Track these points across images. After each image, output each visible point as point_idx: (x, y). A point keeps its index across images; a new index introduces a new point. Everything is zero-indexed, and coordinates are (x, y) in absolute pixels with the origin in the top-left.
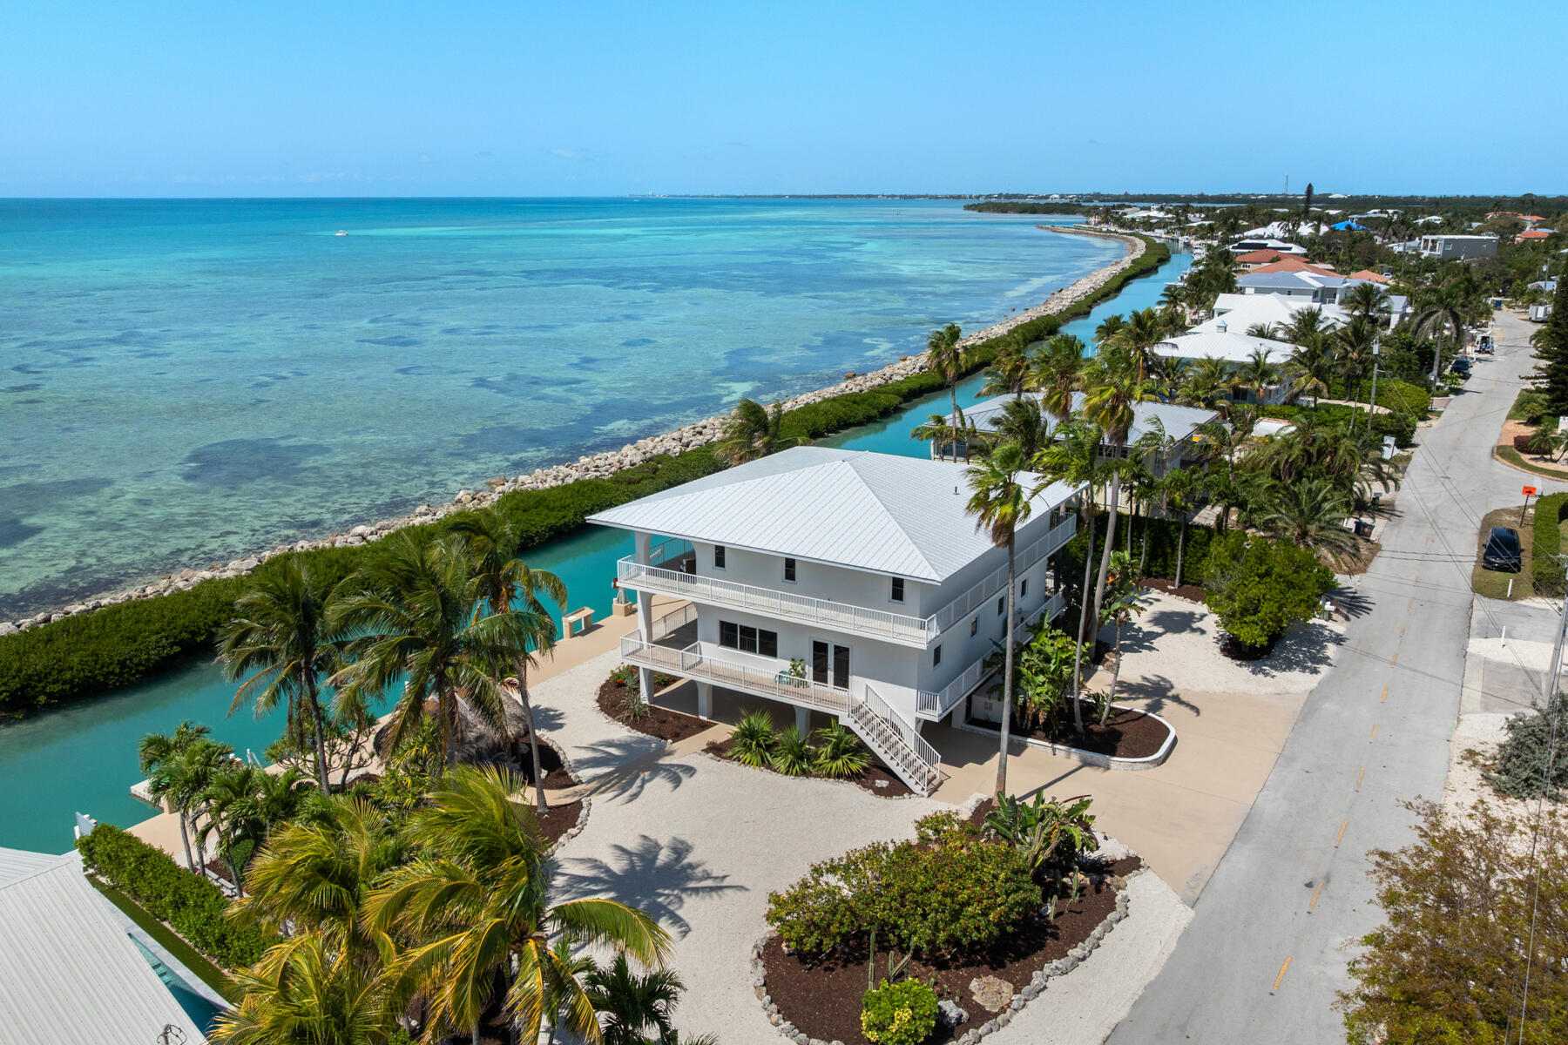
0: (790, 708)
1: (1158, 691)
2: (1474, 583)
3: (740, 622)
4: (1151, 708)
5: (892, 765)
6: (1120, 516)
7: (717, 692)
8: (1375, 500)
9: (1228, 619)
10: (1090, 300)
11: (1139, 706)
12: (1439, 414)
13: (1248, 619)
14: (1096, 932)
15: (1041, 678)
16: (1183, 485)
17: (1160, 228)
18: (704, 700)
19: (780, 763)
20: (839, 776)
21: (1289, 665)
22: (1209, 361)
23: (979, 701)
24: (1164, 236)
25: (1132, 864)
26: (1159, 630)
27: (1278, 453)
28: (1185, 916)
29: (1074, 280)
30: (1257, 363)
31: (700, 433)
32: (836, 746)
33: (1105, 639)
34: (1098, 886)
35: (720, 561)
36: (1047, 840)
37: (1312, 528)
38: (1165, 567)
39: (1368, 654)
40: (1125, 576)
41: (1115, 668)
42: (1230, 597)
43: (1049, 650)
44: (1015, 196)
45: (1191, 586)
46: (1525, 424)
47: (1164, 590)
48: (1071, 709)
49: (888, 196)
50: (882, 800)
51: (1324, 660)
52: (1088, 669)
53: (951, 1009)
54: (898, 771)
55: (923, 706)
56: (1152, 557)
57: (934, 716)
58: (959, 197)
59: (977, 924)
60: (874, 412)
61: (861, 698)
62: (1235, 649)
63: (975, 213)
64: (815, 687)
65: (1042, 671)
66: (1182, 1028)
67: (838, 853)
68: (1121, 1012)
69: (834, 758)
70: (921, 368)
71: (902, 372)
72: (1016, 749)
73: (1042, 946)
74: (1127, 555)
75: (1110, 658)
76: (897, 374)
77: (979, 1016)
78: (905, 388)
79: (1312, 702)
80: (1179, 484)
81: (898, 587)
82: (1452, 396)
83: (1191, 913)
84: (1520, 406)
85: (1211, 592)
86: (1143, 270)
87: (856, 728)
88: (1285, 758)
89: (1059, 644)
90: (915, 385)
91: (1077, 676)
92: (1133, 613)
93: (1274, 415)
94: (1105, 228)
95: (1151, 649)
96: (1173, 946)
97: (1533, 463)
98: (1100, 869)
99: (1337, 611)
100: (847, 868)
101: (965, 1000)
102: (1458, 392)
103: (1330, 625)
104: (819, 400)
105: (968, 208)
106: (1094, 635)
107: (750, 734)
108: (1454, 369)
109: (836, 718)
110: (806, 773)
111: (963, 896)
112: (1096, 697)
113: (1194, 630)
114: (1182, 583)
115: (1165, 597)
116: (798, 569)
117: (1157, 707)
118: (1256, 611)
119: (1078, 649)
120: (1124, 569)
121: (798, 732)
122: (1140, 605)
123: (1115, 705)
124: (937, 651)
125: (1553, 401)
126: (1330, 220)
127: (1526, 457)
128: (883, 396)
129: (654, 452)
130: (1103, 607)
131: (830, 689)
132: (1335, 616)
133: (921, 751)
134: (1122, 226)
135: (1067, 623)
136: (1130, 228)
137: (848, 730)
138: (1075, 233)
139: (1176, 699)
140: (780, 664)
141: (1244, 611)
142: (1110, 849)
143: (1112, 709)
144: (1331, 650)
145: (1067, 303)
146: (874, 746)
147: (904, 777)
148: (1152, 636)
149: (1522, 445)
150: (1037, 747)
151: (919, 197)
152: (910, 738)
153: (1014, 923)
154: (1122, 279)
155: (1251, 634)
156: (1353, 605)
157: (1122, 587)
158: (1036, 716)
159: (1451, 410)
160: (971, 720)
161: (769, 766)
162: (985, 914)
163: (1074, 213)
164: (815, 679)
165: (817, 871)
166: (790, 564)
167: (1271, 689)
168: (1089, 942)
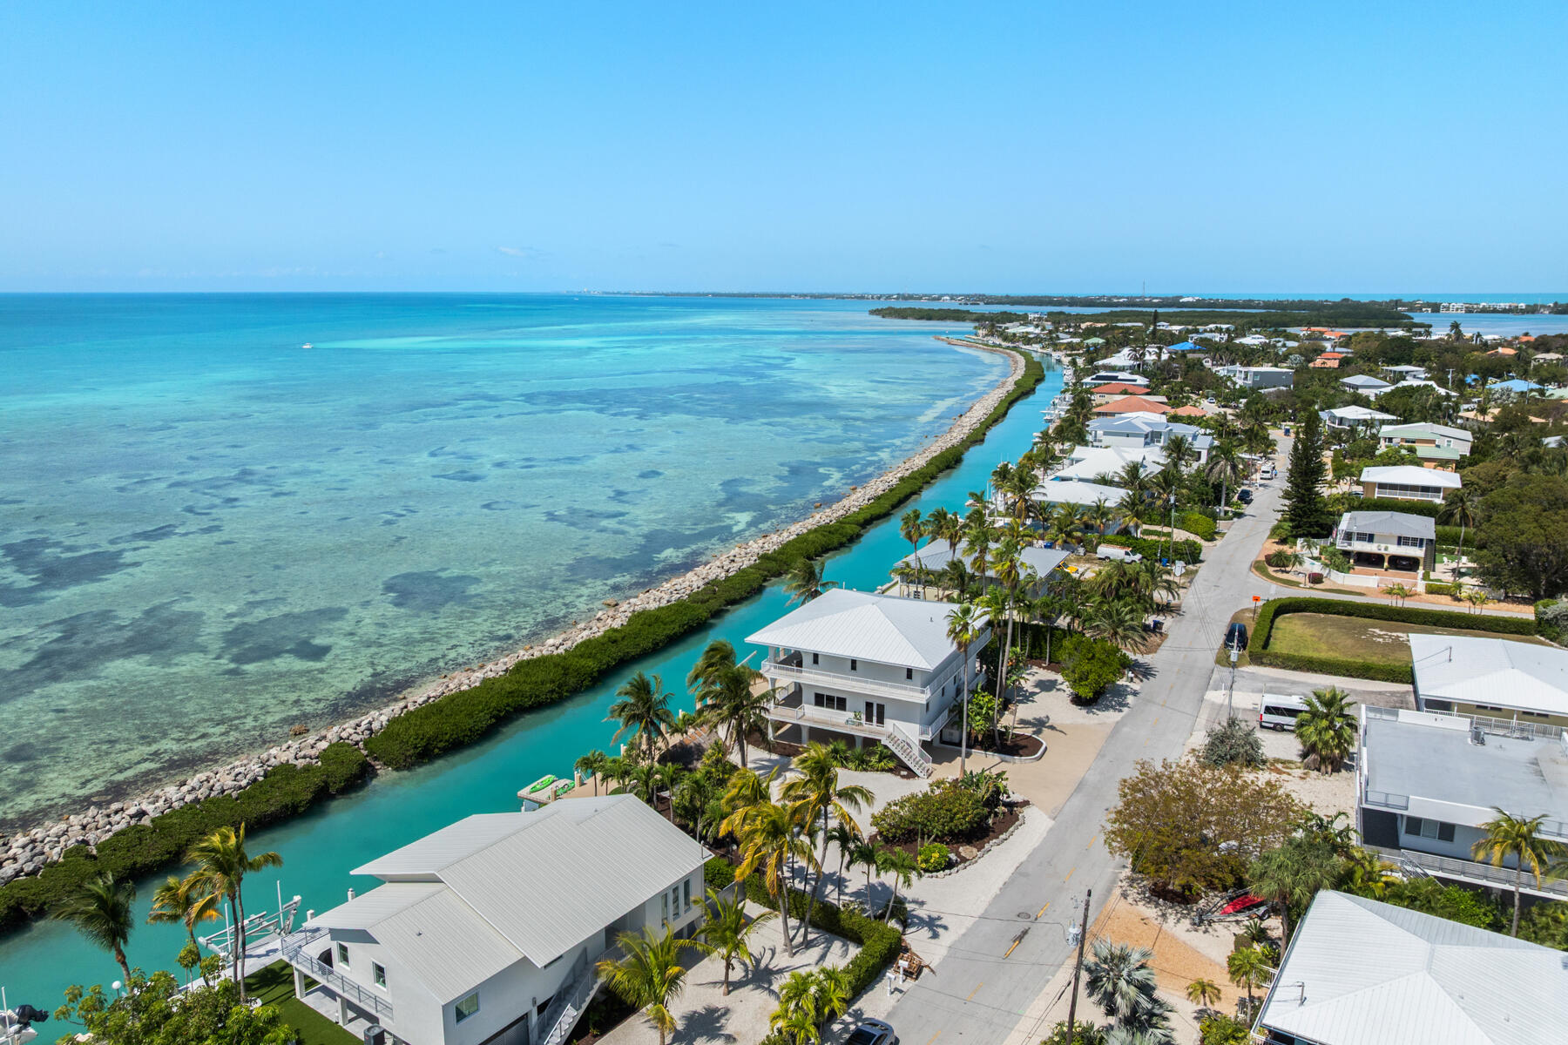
0: (853, 736)
1: (1040, 724)
2: (1217, 658)
3: (826, 693)
4: (1034, 733)
5: (908, 763)
6: (1014, 623)
7: (812, 730)
8: (1168, 604)
9: (1074, 683)
10: (984, 427)
11: (1028, 732)
12: (1222, 535)
13: (1083, 683)
14: (1011, 829)
15: (978, 718)
16: (1048, 605)
17: (1036, 343)
18: (805, 734)
19: (851, 765)
20: (883, 770)
21: (1107, 708)
22: (1068, 504)
23: (946, 732)
24: (1040, 350)
25: (1026, 803)
26: (1037, 690)
27: (1104, 582)
28: (1051, 823)
29: (970, 405)
30: (1098, 507)
31: (733, 561)
32: (880, 755)
33: (1008, 697)
34: (1011, 812)
35: (816, 661)
36: (988, 790)
37: (1120, 630)
38: (1041, 653)
39: (1149, 701)
40: (1018, 661)
41: (1014, 713)
42: (1073, 672)
43: (981, 703)
44: (910, 297)
45: (1054, 665)
46: (1277, 543)
47: (1040, 667)
48: (994, 735)
49: (801, 296)
50: (905, 780)
51: (1126, 705)
52: (1001, 712)
53: (953, 856)
54: (911, 766)
55: (922, 733)
56: (1033, 647)
57: (928, 738)
58: (862, 297)
59: (962, 822)
60: (844, 540)
61: (891, 730)
62: (1078, 700)
63: (878, 318)
64: (866, 726)
65: (978, 714)
66: (1049, 862)
67: (898, 798)
68: (1024, 858)
69: (880, 761)
70: (869, 500)
71: (857, 504)
72: (968, 755)
73: (988, 836)
74: (1018, 649)
75: (1012, 707)
76: (854, 506)
77: (964, 860)
78: (861, 518)
79: (1118, 726)
80: (1046, 605)
81: (910, 673)
82: (1235, 519)
83: (1053, 822)
84: (1274, 531)
85: (1064, 669)
86: (1023, 391)
87: (890, 746)
88: (1101, 755)
89: (986, 699)
90: (868, 516)
91: (996, 716)
92: (1022, 681)
93: (1110, 542)
94: (991, 340)
95: (1033, 701)
96: (1045, 835)
97: (1274, 574)
98: (1011, 805)
99: (1136, 676)
100: (902, 804)
101: (958, 854)
102: (1239, 515)
103: (1131, 685)
104: (805, 531)
105: (873, 312)
106: (1003, 695)
107: (835, 751)
108: (1240, 498)
109: (880, 741)
110: (865, 770)
111: (955, 810)
112: (1005, 727)
113: (1058, 690)
114: (1050, 662)
115: (1041, 671)
116: (858, 665)
117: (1038, 732)
118: (1087, 679)
119: (997, 702)
120: (1017, 658)
121: (858, 749)
122: (1027, 677)
123: (1016, 731)
124: (928, 704)
125: (1293, 527)
126: (1172, 339)
127: (1271, 570)
128: (847, 526)
129: (710, 577)
130: (1007, 679)
131: (874, 726)
132: (1135, 680)
133: (922, 756)
134: (1005, 339)
135: (990, 687)
136: (1013, 342)
137: (886, 747)
138: (967, 346)
139: (1052, 728)
140: (849, 715)
141: (1081, 679)
142: (1015, 798)
143: (1013, 734)
144: (1130, 699)
145: (966, 431)
146: (899, 754)
147: (915, 769)
148: (1033, 694)
149: (1269, 560)
150: (977, 753)
151: (828, 296)
152: (916, 749)
153: (976, 822)
154: (1007, 404)
155: (1086, 692)
156: (1145, 672)
157: (1015, 668)
158: (976, 737)
159: (1232, 531)
160: (942, 742)
161: (846, 767)
162: (964, 818)
163: (964, 320)
164: (867, 720)
165: (889, 804)
166: (854, 662)
167: (1096, 721)
168: (1008, 834)
